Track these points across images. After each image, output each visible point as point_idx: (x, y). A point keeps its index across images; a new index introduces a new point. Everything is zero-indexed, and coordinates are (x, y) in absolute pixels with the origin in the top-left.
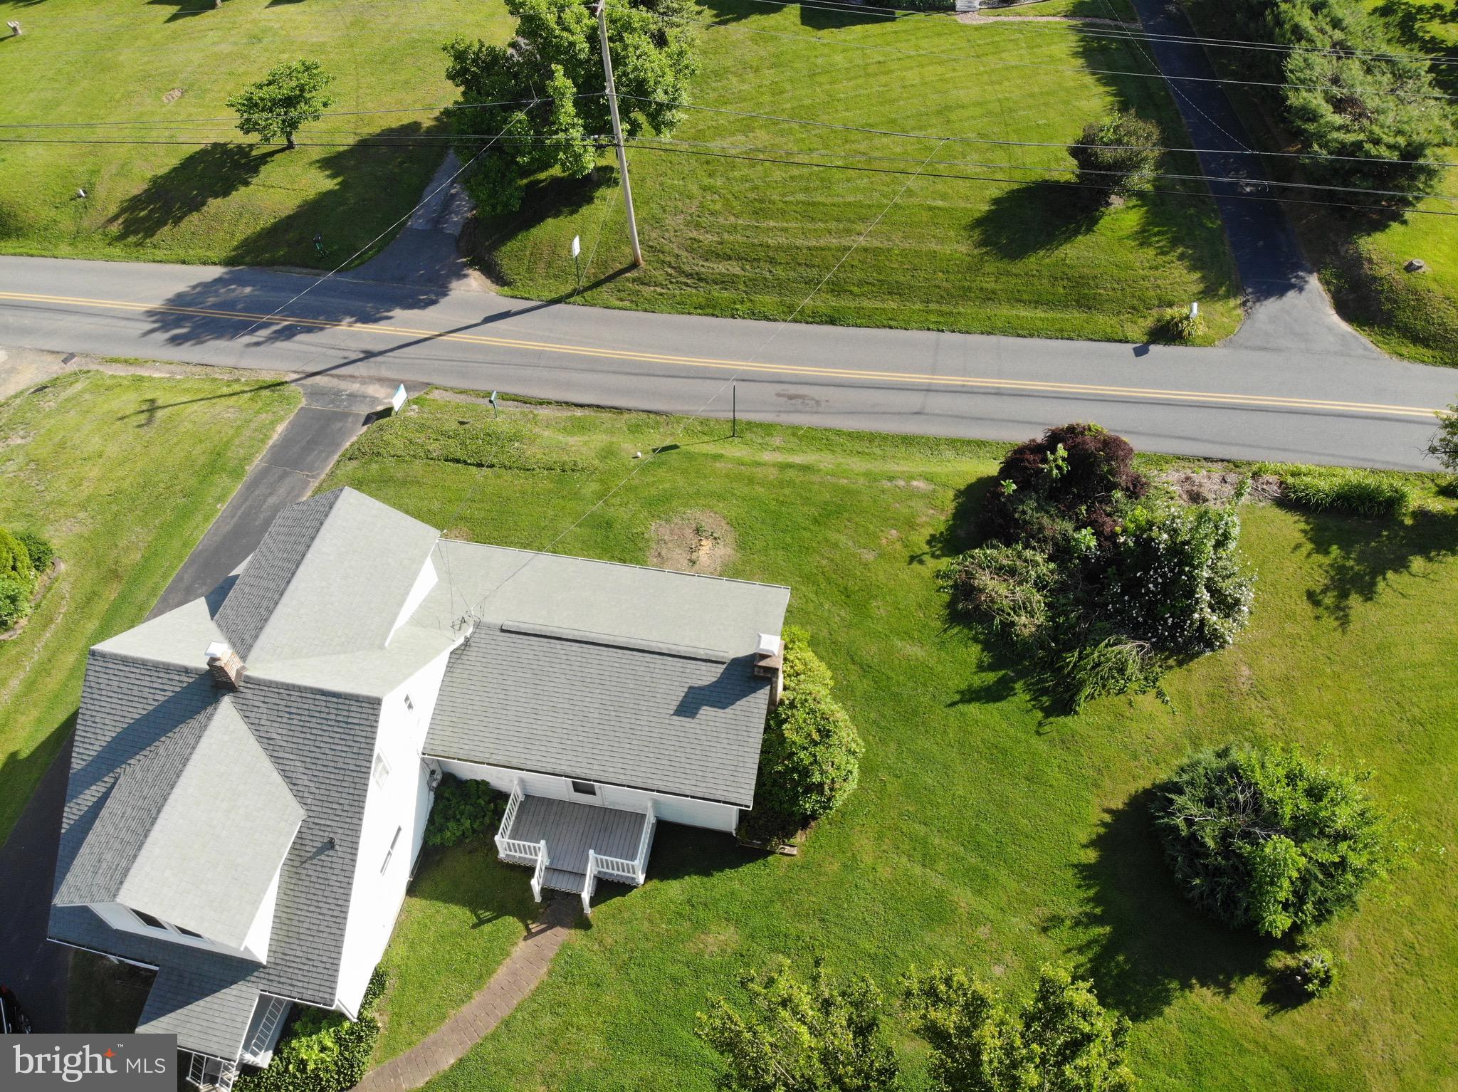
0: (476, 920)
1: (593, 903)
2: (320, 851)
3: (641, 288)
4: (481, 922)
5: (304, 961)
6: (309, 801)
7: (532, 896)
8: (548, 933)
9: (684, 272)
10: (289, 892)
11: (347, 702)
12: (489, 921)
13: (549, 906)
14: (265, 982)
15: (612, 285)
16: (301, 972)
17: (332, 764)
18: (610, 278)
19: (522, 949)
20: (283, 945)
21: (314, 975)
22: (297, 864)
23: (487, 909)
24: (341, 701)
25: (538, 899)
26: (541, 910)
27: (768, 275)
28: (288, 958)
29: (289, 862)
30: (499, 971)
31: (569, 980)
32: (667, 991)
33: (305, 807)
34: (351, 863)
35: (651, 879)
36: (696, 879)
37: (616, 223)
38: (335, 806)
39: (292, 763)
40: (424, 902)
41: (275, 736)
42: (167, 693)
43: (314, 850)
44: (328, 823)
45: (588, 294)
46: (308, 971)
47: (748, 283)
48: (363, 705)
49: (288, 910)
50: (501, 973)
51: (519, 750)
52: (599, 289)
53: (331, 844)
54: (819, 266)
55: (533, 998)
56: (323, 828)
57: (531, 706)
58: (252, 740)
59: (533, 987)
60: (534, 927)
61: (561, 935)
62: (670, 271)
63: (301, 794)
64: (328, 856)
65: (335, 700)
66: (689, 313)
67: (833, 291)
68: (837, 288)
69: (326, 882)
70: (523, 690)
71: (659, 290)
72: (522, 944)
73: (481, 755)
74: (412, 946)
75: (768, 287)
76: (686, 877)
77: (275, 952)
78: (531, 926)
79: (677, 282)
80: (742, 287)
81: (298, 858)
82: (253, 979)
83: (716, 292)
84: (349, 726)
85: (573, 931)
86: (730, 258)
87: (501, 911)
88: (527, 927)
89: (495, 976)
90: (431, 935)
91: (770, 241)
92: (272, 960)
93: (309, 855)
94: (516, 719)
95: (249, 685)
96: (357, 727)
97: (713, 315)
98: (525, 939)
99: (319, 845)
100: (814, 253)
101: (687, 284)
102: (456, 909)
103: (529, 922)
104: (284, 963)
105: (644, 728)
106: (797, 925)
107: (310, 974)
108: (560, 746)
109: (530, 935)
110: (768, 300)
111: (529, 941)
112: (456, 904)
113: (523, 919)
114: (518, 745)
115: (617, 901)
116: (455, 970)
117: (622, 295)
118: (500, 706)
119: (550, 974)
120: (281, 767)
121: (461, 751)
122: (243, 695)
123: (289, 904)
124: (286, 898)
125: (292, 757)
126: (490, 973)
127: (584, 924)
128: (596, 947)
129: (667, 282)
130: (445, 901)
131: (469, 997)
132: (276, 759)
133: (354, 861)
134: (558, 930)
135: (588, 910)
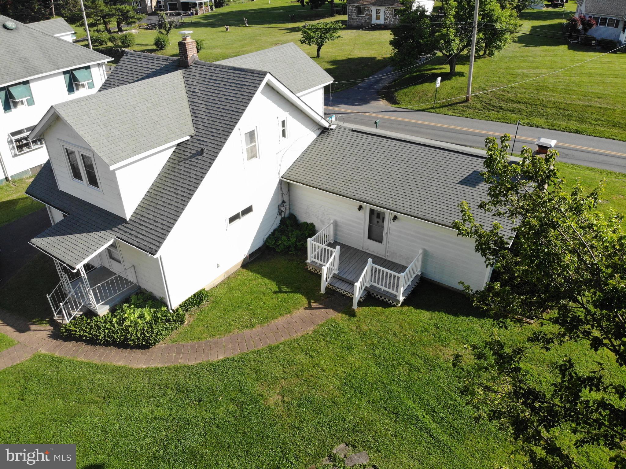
0: (277, 290)
1: (360, 304)
2: (193, 156)
3: (468, 110)
4: (280, 291)
5: (152, 222)
6: (200, 127)
7: (320, 290)
8: (323, 310)
9: (492, 105)
10: (164, 178)
11: (246, 73)
12: (286, 292)
13: (328, 297)
14: (122, 232)
15: (451, 108)
16: (146, 229)
17: (223, 107)
18: (450, 105)
19: (301, 312)
20: (144, 210)
21: (153, 232)
22: (176, 162)
23: (287, 286)
24: (243, 73)
25: (323, 291)
26: (323, 298)
27: (541, 111)
28: (143, 219)
29: (172, 161)
30: (280, 319)
31: (327, 339)
32: (402, 371)
33: (196, 130)
34: (209, 165)
35: (408, 305)
36: (444, 316)
37: (460, 87)
38: (214, 131)
39: (200, 105)
40: (250, 273)
41: (197, 91)
42: (152, 70)
43: (190, 155)
44: (205, 140)
45: (437, 110)
46: (151, 229)
47: (528, 113)
48: (255, 75)
49: (158, 189)
50: (280, 321)
51: (341, 185)
52: (444, 108)
53: (201, 152)
54: (572, 110)
55: (296, 341)
56: (201, 142)
57: (357, 166)
58: (184, 91)
59: (299, 335)
60: (314, 305)
61: (332, 314)
62: (484, 104)
63: (197, 122)
64: (197, 159)
65: (240, 72)
66: (492, 121)
67: (578, 121)
68: (581, 120)
69: (188, 175)
70: (355, 158)
71: (476, 111)
72: (302, 310)
73: (317, 183)
74: (231, 290)
75: (540, 115)
76: (437, 313)
77: (137, 214)
78: (312, 304)
79: (488, 109)
80: (525, 114)
81: (178, 159)
82: (116, 229)
83: (509, 114)
84: (242, 86)
85: (340, 315)
86: (520, 103)
87: (297, 290)
88: (309, 303)
89: (276, 321)
90: (245, 289)
91: (544, 99)
92: (133, 218)
93: (185, 157)
94: (345, 170)
95: (196, 65)
96: (246, 87)
97: (505, 122)
98: (306, 309)
99: (194, 152)
100: (569, 105)
101: (493, 110)
102: (267, 281)
103: (312, 301)
104: (139, 221)
105: (432, 187)
106: (527, 364)
107: (150, 231)
108: (369, 187)
109: (310, 307)
110: (540, 121)
111: (308, 311)
112: (269, 279)
113: (309, 299)
114: (342, 182)
115: (379, 309)
116: (251, 309)
117: (456, 111)
118: (337, 163)
119: (314, 331)
120: (193, 107)
121: (305, 180)
122: (190, 70)
123: (160, 185)
124: (160, 181)
125: (201, 102)
126: (273, 318)
127: (352, 314)
128: (354, 328)
129: (482, 108)
130: (263, 276)
131: (253, 326)
132: (192, 103)
133: (211, 164)
134: (330, 311)
135: (355, 306)
